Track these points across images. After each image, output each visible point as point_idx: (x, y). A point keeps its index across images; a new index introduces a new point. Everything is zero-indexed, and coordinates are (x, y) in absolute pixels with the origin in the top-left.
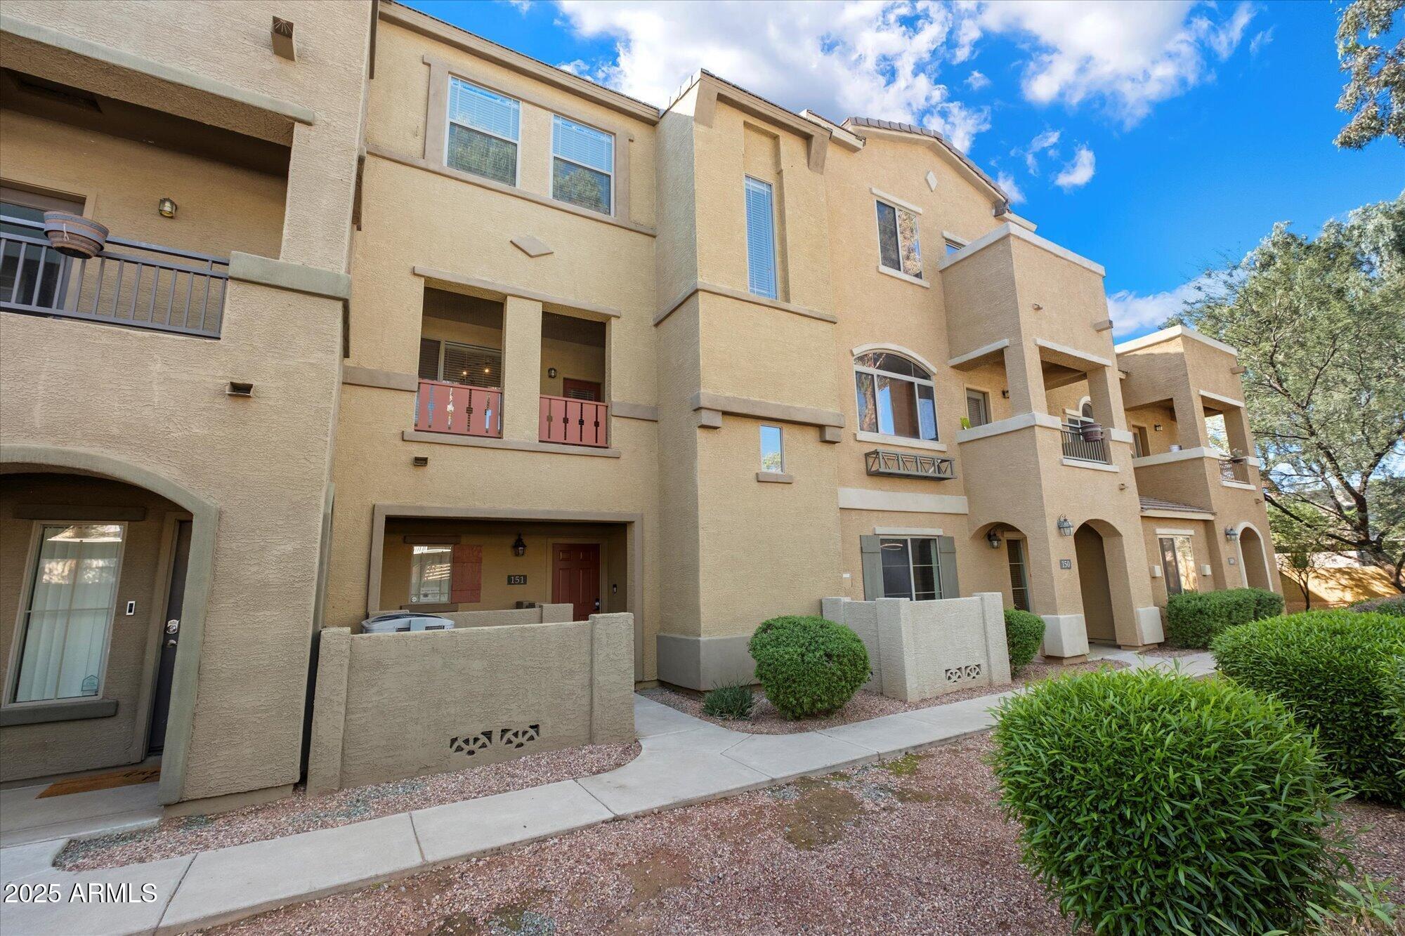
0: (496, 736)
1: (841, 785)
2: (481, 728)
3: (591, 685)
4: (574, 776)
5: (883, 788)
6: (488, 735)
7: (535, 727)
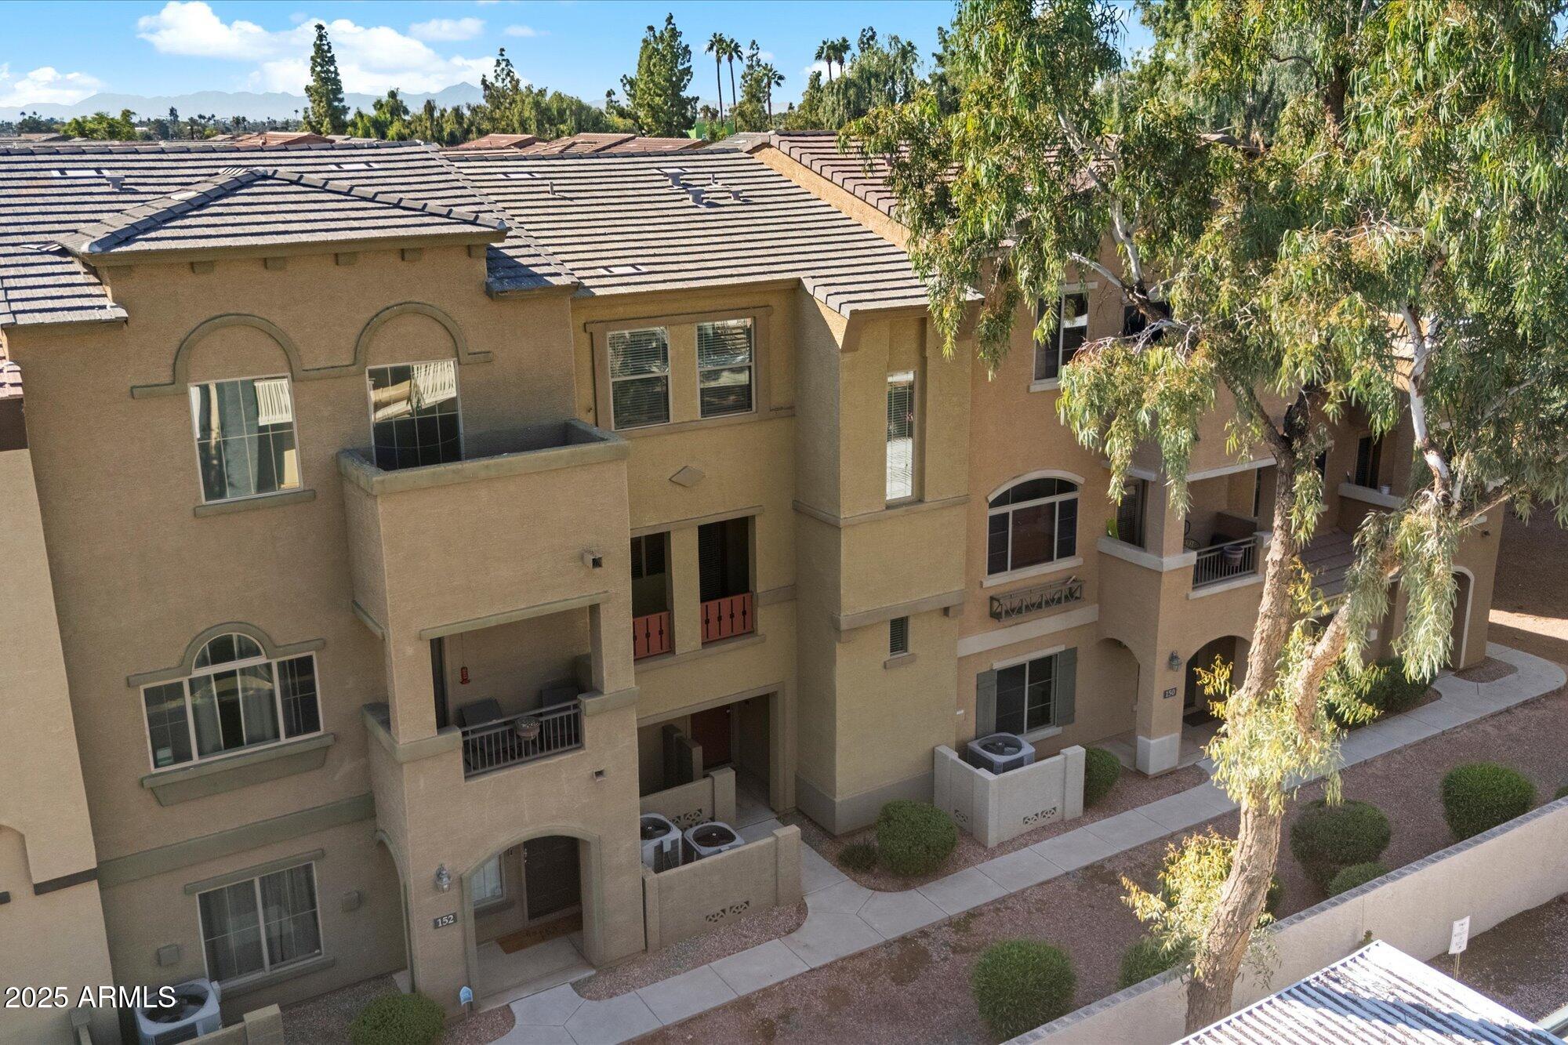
0: (728, 910)
1: (922, 942)
2: (720, 908)
3: (776, 874)
4: (778, 935)
5: (946, 944)
6: (723, 911)
7: (747, 903)
